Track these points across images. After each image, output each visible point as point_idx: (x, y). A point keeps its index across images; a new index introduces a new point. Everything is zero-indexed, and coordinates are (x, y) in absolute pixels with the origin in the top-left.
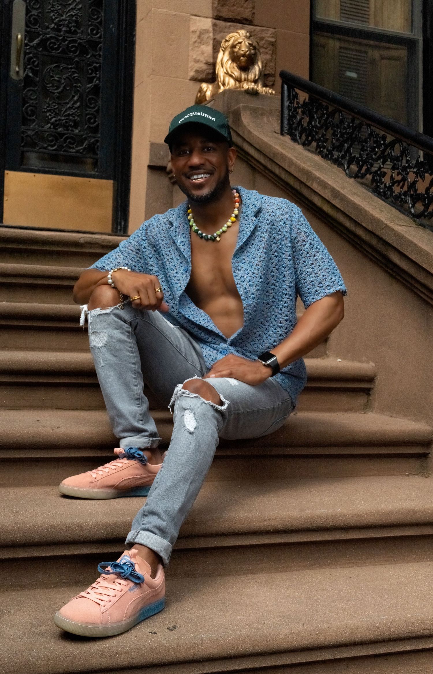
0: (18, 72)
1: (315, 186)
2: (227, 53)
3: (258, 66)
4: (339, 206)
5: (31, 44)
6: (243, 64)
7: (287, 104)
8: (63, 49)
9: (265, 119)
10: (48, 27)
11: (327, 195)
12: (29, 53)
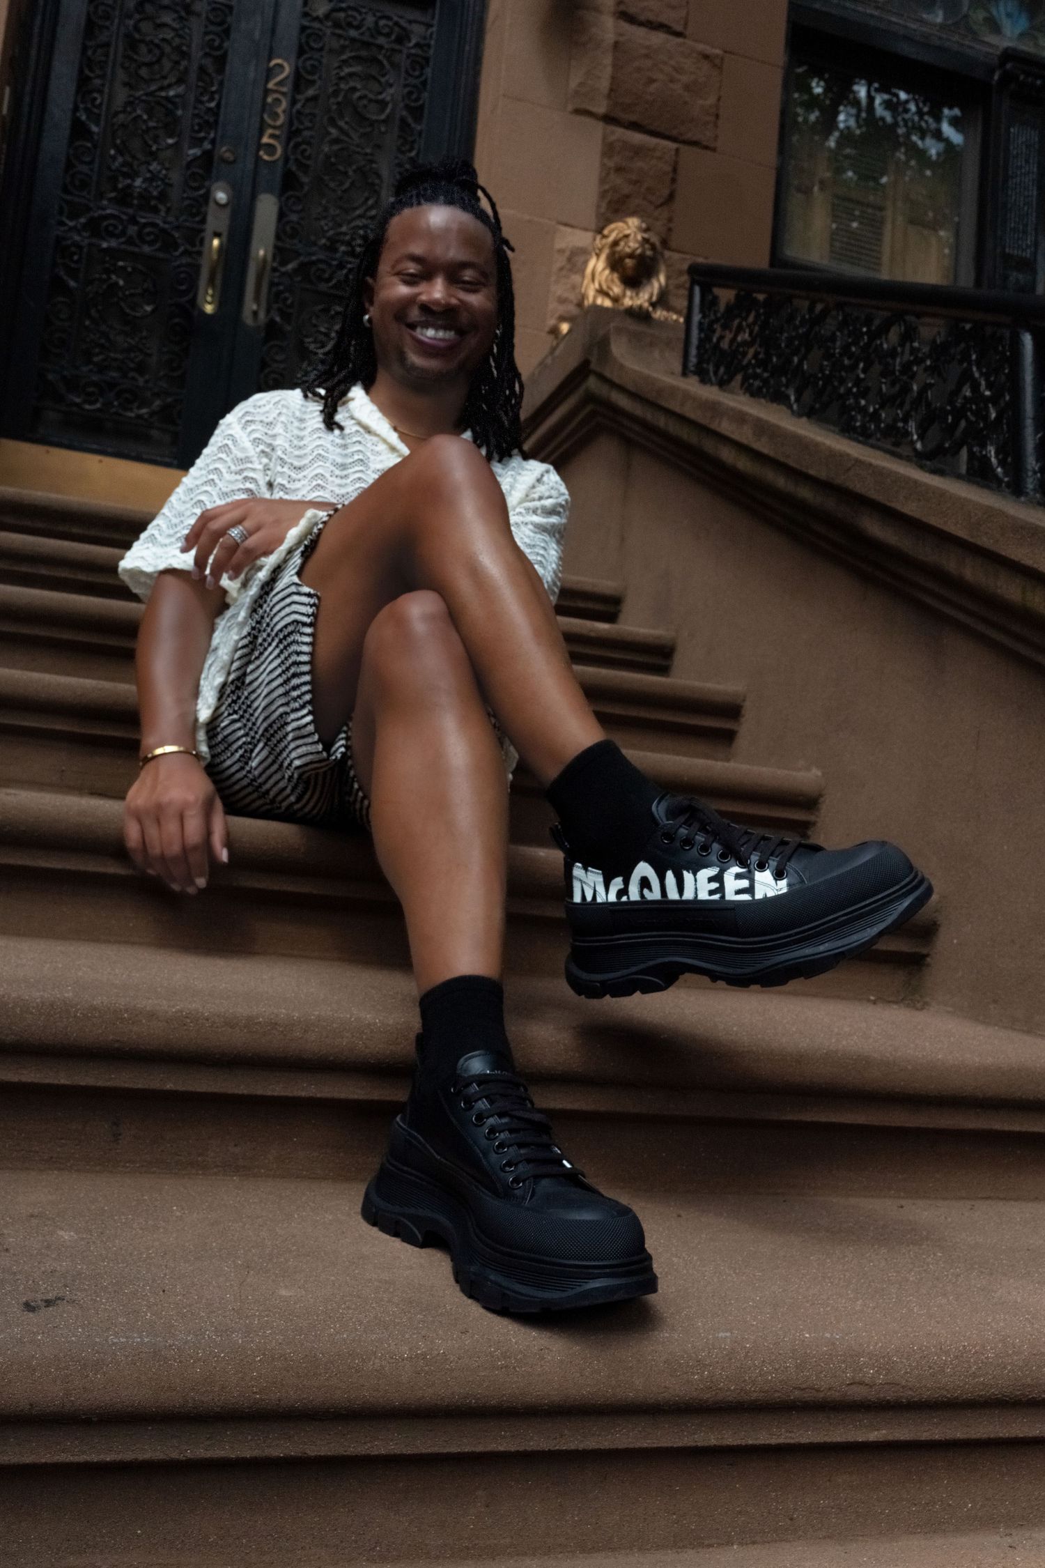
0: (255, 313)
1: (725, 427)
2: (603, 257)
3: (658, 280)
4: (765, 451)
5: (283, 269)
6: (630, 272)
7: (697, 317)
8: (339, 281)
9: (656, 354)
10: (315, 244)
11: (744, 435)
12: (278, 284)
